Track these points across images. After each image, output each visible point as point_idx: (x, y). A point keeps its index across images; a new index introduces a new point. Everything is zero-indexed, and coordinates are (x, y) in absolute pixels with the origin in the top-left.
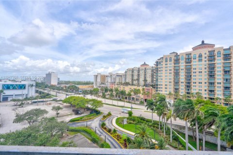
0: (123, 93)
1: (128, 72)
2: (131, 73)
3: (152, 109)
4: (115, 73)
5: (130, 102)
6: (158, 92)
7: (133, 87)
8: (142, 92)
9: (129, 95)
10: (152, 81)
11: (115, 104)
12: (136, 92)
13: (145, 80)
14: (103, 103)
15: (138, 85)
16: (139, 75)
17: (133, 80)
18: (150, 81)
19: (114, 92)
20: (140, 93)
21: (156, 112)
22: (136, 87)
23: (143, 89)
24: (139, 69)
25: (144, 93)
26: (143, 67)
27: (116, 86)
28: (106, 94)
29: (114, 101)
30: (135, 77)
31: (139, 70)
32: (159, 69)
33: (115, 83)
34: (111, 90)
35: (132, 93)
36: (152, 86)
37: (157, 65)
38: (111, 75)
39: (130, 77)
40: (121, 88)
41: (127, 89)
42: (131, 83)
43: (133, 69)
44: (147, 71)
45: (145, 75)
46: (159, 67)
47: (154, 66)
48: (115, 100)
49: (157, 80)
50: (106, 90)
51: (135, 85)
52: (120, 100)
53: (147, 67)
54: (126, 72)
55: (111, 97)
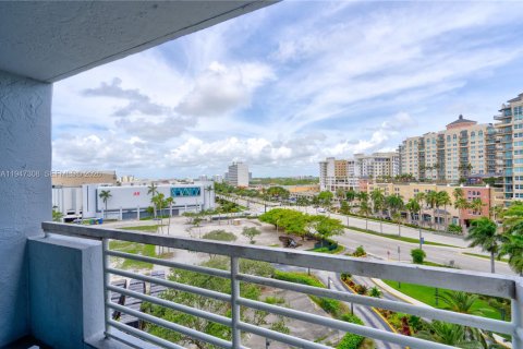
0: (395, 202)
1: (407, 148)
2: (415, 149)
3: (492, 249)
4: (369, 154)
5: (416, 227)
6: (514, 199)
7: (423, 188)
8: (453, 199)
9: (414, 207)
10: (491, 168)
11: (374, 229)
12: (437, 199)
13: (465, 167)
14: (343, 226)
15: (442, 180)
16: (441, 154)
17: (422, 168)
18: (484, 168)
19: (370, 201)
20: (446, 201)
21: (507, 257)
22: (432, 187)
23: (459, 192)
24: (441, 136)
25: (461, 204)
26: (457, 131)
27: (375, 185)
28: (350, 204)
29: (370, 222)
30: (431, 161)
31: (441, 140)
32: (515, 131)
33: (371, 177)
34: (363, 196)
35: (423, 203)
36: (492, 182)
37: (507, 118)
38: (361, 160)
39: (415, 161)
40: (390, 190)
41: (407, 193)
42: (416, 175)
43: (422, 139)
44: (470, 139)
45: (464, 150)
46: (513, 122)
47: (494, 122)
48: (373, 219)
49: (509, 164)
50: (350, 196)
51: (430, 182)
52: (388, 220)
53: (469, 130)
54: (401, 149)
55: (365, 212)
